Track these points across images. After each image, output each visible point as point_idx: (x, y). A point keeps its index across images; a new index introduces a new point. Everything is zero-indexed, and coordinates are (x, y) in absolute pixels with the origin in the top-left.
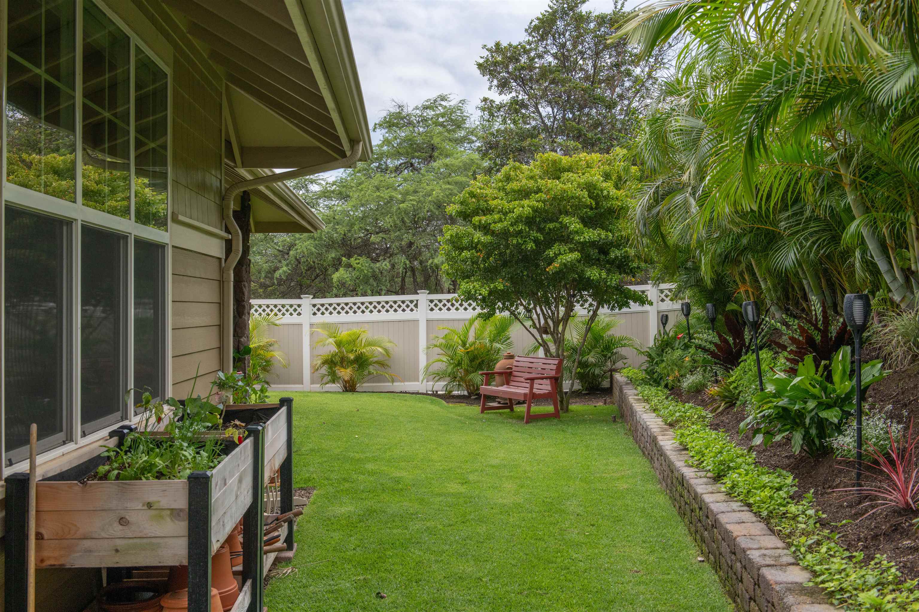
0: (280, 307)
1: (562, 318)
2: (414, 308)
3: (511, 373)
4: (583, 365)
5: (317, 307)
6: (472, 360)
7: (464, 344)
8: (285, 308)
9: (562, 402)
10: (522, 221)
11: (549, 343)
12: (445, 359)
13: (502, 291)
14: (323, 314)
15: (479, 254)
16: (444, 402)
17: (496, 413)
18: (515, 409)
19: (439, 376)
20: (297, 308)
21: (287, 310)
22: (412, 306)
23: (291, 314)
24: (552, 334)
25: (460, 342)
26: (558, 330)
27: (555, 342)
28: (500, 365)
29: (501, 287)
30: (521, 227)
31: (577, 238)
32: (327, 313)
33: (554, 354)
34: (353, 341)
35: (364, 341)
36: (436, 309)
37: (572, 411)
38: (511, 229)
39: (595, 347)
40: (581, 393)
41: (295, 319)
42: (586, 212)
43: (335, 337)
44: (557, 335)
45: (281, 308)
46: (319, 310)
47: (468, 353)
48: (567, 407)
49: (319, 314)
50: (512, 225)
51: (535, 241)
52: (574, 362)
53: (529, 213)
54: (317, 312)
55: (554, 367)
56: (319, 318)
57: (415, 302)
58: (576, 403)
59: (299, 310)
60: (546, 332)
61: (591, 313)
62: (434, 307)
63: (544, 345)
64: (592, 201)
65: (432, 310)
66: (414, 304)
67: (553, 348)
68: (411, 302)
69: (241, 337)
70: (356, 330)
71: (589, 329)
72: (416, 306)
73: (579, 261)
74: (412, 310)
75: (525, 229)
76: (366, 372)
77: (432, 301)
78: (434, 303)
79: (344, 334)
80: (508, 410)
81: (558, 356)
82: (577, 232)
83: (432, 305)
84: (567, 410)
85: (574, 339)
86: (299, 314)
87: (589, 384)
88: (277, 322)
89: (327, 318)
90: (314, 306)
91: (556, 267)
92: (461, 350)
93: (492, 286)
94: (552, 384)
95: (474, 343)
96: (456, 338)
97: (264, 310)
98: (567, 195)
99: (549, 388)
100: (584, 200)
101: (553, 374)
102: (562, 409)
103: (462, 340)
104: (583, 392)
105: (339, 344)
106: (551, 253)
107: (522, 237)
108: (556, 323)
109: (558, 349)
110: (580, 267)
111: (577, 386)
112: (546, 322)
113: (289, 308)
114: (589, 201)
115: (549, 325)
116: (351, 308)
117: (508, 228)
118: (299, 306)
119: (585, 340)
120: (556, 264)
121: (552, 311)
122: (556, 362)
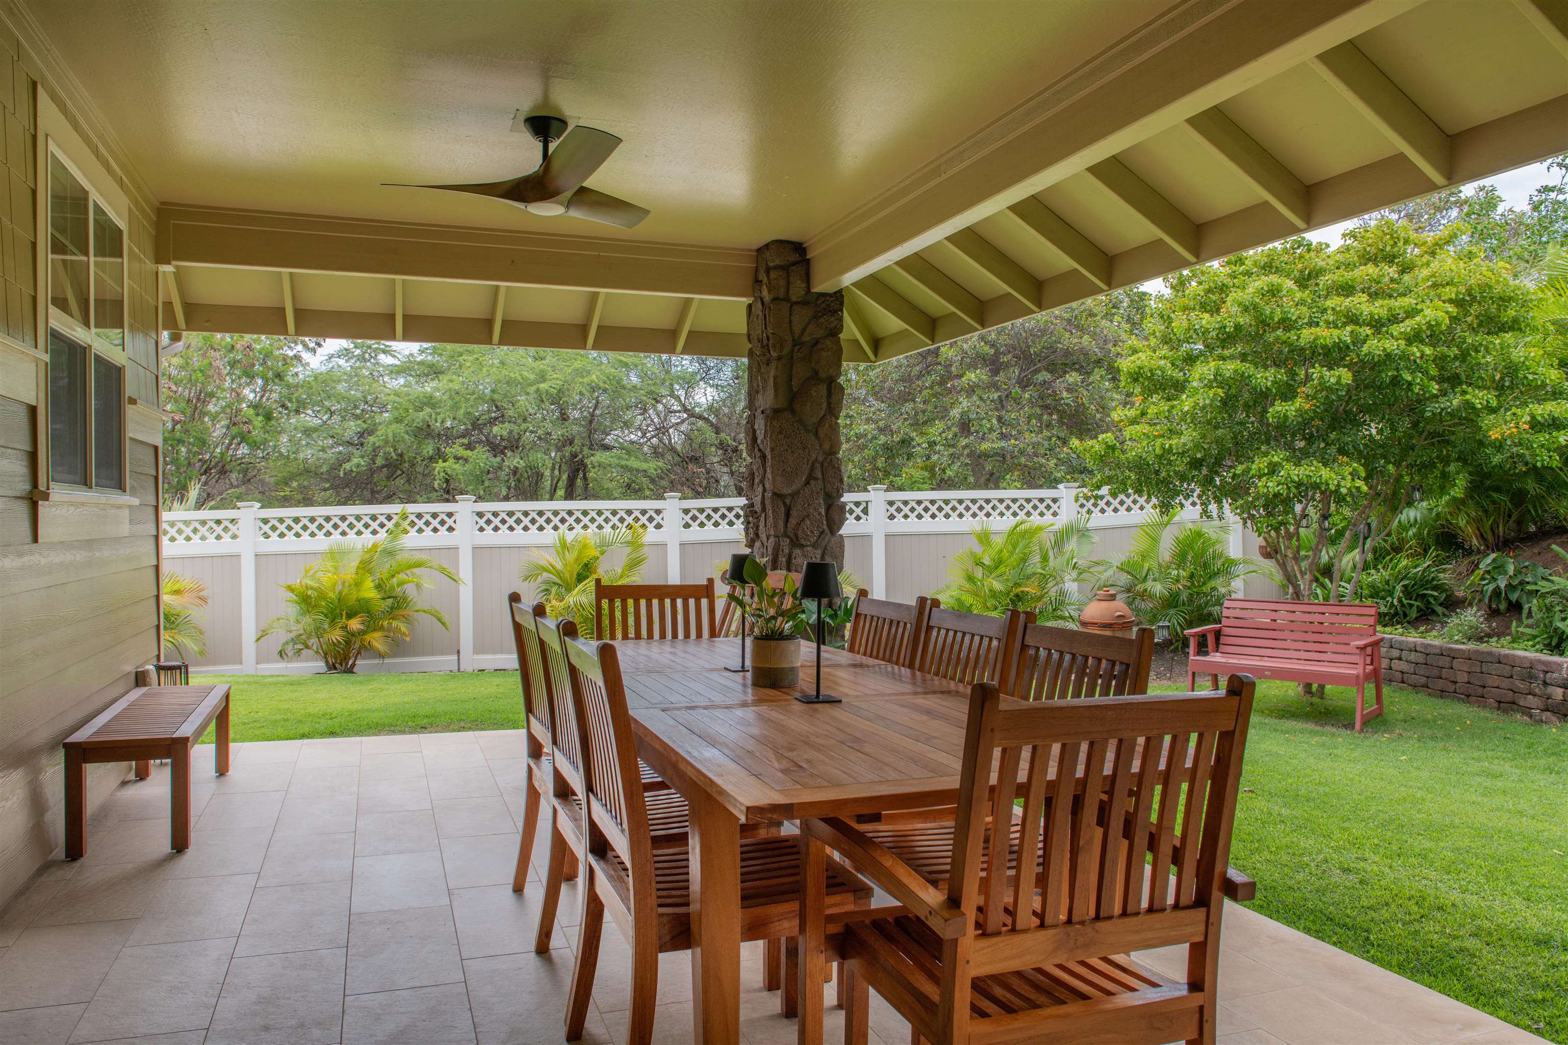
2: (861, 515)
5: (690, 515)
22: (858, 511)
57: (864, 505)
60: (1269, 556)
62: (895, 514)
65: (892, 517)
66: (861, 507)
68: (857, 504)
72: (865, 511)
74: (858, 518)
77: (891, 503)
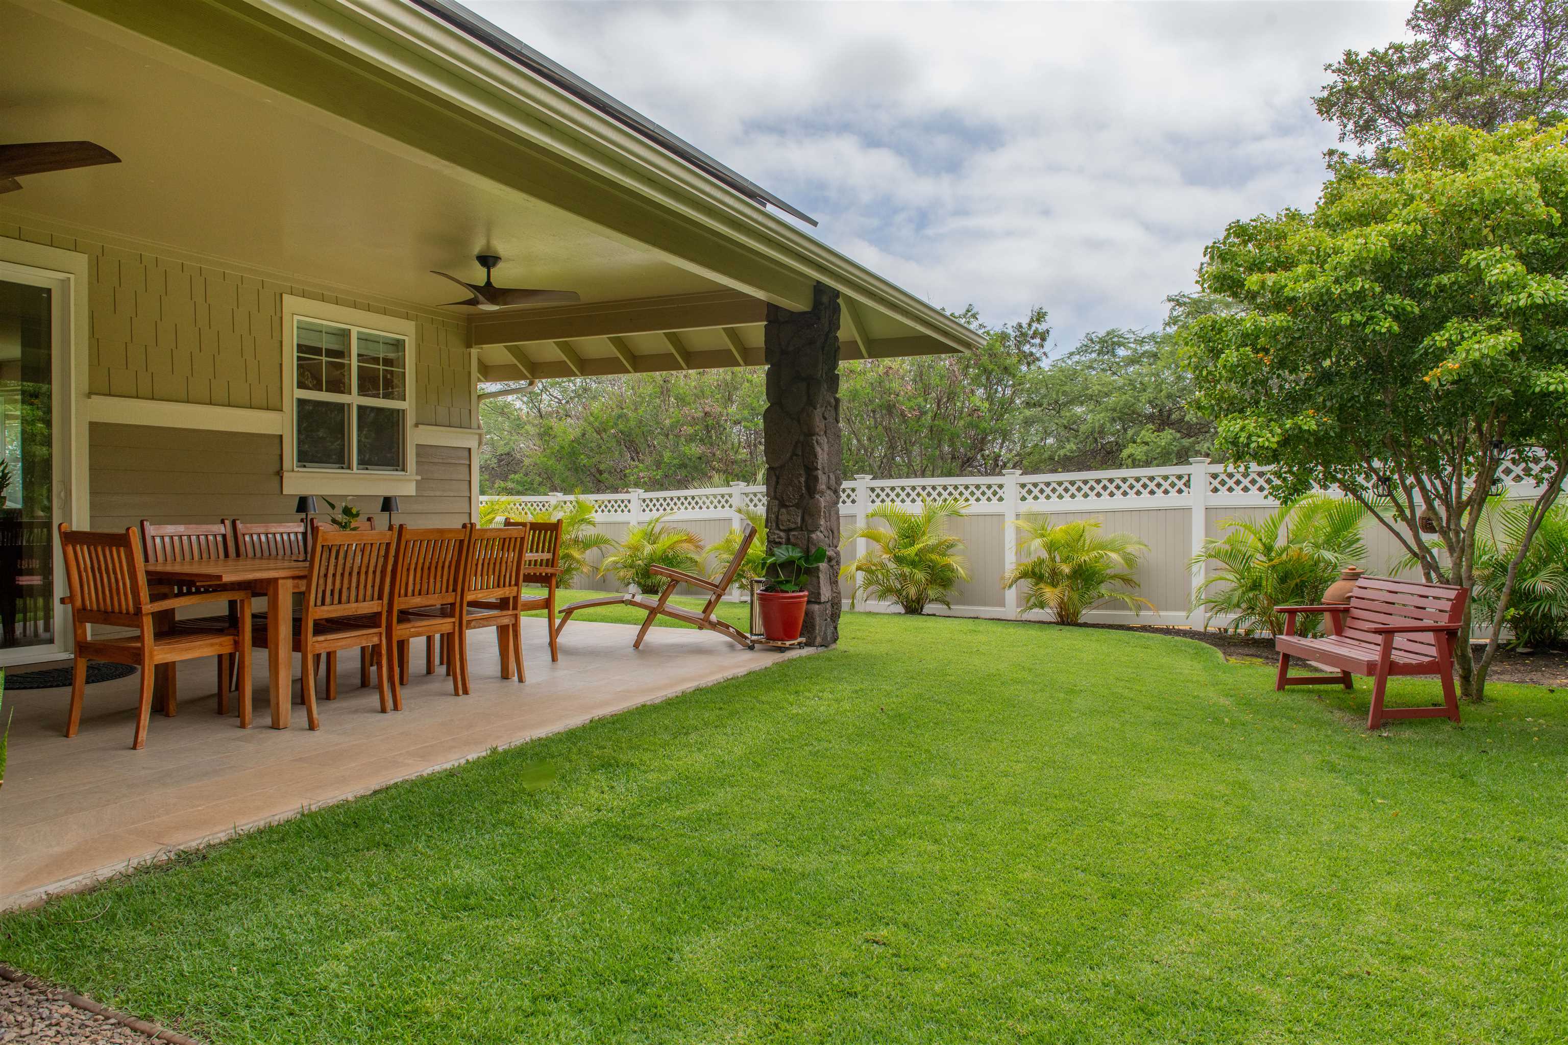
0: (972, 488)
1: (1470, 498)
2: (1183, 488)
3: (1347, 610)
4: (1520, 597)
5: (1026, 489)
6: (1283, 579)
7: (1268, 549)
8: (981, 490)
9: (1466, 679)
10: (1363, 272)
11: (1435, 551)
12: (1231, 576)
13: (1314, 434)
14: (1036, 498)
15: (1261, 355)
16: (1220, 654)
17: (1310, 691)
18: (1356, 685)
19: (1220, 605)
20: (998, 490)
21: (983, 494)
22: (1180, 484)
23: (989, 499)
24: (1444, 533)
25: (1260, 546)
26: (1458, 524)
27: (1451, 549)
28: (1332, 592)
29: (1310, 425)
30: (1359, 283)
31: (1507, 299)
32: (1042, 498)
33: (1450, 575)
34: (1075, 542)
35: (1088, 542)
36: (1223, 490)
37: (1492, 700)
38: (1336, 290)
39: (1546, 562)
40: (1513, 649)
41: (994, 507)
42: (1535, 242)
43: (1043, 536)
44: (1457, 534)
45: (975, 491)
46: (1030, 492)
47: (1274, 567)
48: (1480, 690)
49: (1030, 498)
50: (1337, 281)
51: (1396, 318)
52: (1499, 589)
53: (1383, 250)
54: (1026, 495)
55: (1447, 606)
56: (1030, 506)
57: (1186, 478)
58: (1502, 673)
59: (1000, 492)
60: (1431, 529)
61: (1544, 487)
62: (1219, 486)
63: (1422, 555)
64: (1552, 210)
65: (1216, 490)
67: (1446, 562)
68: (1180, 477)
69: (813, 532)
70: (1079, 523)
71: (1536, 524)
72: (1187, 484)
73: (1513, 355)
74: (1180, 491)
75: (1372, 288)
76: (1093, 593)
77: (1215, 476)
78: (1219, 479)
79: (1058, 531)
80: (1342, 686)
81: (1459, 580)
82: (1508, 286)
83: (1216, 483)
84: (1479, 698)
85: (1498, 543)
86: (1001, 499)
87: (1533, 632)
88: (963, 511)
89: (1042, 505)
90: (1023, 486)
91: (1450, 372)
92: (1259, 563)
93: (1289, 424)
94: (1439, 644)
95: (1285, 549)
96: (1252, 540)
97: (939, 494)
98: (1482, 201)
99: (1433, 651)
100: (1527, 207)
101: (1443, 621)
102: (1466, 693)
103: (1264, 545)
104: (1520, 650)
105: (1051, 547)
106: (1440, 339)
107: (1363, 309)
108: (1455, 512)
109: (1457, 565)
110: (1521, 367)
111: (1506, 635)
112: (1430, 506)
113: (986, 490)
114: (1541, 211)
115: (1436, 513)
116: (1079, 489)
117: (1329, 290)
118: (1001, 486)
119: (1526, 548)
120: (1451, 364)
121: (1443, 483)
122: (1452, 594)
